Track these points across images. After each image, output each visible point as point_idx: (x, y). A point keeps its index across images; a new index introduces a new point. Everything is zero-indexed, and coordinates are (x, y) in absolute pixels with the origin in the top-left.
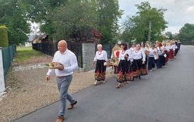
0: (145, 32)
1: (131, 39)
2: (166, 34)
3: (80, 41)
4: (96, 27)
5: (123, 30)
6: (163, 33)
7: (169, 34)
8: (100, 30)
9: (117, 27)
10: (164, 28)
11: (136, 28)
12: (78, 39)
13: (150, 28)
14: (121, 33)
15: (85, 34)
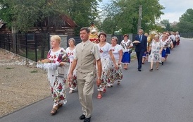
0: (134, 19)
1: (115, 29)
2: (162, 22)
3: (47, 31)
4: (68, 13)
5: (104, 18)
6: (158, 21)
7: (166, 23)
8: (74, 17)
9: (96, 13)
10: (159, 15)
11: (122, 14)
12: (45, 29)
13: (140, 14)
14: (102, 21)
15: (54, 22)
